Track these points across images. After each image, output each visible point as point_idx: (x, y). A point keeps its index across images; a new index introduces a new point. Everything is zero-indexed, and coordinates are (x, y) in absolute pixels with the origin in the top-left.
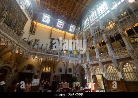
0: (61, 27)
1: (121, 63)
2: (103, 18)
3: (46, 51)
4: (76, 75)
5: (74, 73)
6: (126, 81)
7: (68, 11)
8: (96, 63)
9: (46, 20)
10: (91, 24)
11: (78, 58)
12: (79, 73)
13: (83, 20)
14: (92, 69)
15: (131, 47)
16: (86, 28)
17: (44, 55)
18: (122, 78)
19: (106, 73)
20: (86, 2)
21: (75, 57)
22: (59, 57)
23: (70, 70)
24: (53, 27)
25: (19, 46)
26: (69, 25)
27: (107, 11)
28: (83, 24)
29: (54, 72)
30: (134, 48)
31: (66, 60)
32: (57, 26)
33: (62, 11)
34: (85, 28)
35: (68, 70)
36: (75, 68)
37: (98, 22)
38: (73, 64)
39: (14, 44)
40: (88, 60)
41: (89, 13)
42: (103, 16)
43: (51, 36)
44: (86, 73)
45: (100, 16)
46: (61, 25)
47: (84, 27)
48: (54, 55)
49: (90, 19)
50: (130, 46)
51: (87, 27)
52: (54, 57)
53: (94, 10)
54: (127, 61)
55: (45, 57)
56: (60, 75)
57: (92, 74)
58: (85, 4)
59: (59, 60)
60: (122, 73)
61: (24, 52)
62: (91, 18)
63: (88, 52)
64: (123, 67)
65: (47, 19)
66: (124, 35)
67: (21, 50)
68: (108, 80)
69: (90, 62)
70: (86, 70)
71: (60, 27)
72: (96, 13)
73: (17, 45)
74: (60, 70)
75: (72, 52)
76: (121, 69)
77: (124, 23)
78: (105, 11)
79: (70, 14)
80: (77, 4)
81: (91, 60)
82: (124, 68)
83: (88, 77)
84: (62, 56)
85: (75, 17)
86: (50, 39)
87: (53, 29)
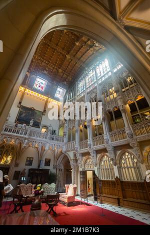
1: (119, 152)
2: (102, 82)
3: (4, 127)
4: (58, 170)
5: (54, 168)
6: (123, 182)
7: (55, 65)
8: (86, 151)
10: (87, 89)
11: (63, 141)
12: (62, 168)
13: (77, 81)
14: (82, 160)
15: (130, 129)
16: (80, 94)
18: (118, 176)
19: (99, 168)
20: (82, 56)
21: (58, 141)
22: (28, 139)
23: (48, 163)
24: (26, 88)
26: (55, 87)
27: (108, 72)
28: (77, 88)
29: (17, 165)
30: (134, 130)
31: (40, 144)
32: (35, 86)
33: (43, 64)
34: (78, 94)
35: (43, 163)
36: (57, 158)
37: (96, 88)
38: (54, 151)
40: (77, 145)
41: (87, 72)
42: (103, 79)
43: (20, 103)
44: (72, 167)
45: (99, 79)
46: (42, 86)
47: (77, 92)
48: (19, 135)
49: (87, 81)
50: (129, 127)
51: (82, 93)
52: (18, 138)
53: (93, 69)
54: (126, 150)
56: (27, 171)
57: (81, 169)
58: (80, 58)
59: (28, 143)
60: (120, 168)
62: (89, 80)
63: (78, 132)
64: (121, 159)
66: (125, 111)
68: (101, 179)
69: (79, 150)
70: (72, 163)
71: (40, 88)
72: (94, 73)
74: (30, 162)
75: (55, 131)
76: (118, 162)
77: (126, 93)
78: (106, 72)
79: (58, 71)
80: (68, 57)
81: (81, 146)
82: (123, 161)
83: (74, 175)
84: (35, 138)
85: (65, 76)
86: (18, 107)
87: (27, 90)
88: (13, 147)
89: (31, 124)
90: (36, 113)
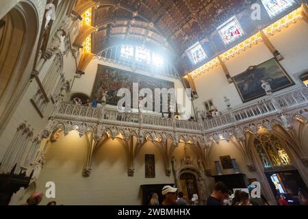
0: (237, 35)
3: (232, 116)
9: (198, 57)
17: (234, 127)
22: (284, 113)
24: (218, 55)
25: (178, 131)
32: (226, 42)
33: (207, 8)
39: (170, 133)
43: (228, 76)
46: (234, 30)
48: (261, 115)
55: (238, 132)
61: (194, 138)
65: (200, 52)
67: (185, 137)
71: (235, 36)
73: (174, 132)
84: (297, 104)
86: (230, 83)
87: (223, 56)
88: (272, 136)
89: (268, 88)
90: (264, 69)
